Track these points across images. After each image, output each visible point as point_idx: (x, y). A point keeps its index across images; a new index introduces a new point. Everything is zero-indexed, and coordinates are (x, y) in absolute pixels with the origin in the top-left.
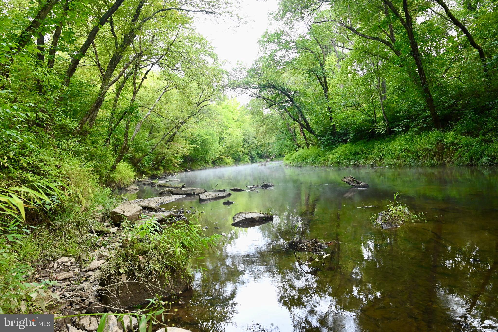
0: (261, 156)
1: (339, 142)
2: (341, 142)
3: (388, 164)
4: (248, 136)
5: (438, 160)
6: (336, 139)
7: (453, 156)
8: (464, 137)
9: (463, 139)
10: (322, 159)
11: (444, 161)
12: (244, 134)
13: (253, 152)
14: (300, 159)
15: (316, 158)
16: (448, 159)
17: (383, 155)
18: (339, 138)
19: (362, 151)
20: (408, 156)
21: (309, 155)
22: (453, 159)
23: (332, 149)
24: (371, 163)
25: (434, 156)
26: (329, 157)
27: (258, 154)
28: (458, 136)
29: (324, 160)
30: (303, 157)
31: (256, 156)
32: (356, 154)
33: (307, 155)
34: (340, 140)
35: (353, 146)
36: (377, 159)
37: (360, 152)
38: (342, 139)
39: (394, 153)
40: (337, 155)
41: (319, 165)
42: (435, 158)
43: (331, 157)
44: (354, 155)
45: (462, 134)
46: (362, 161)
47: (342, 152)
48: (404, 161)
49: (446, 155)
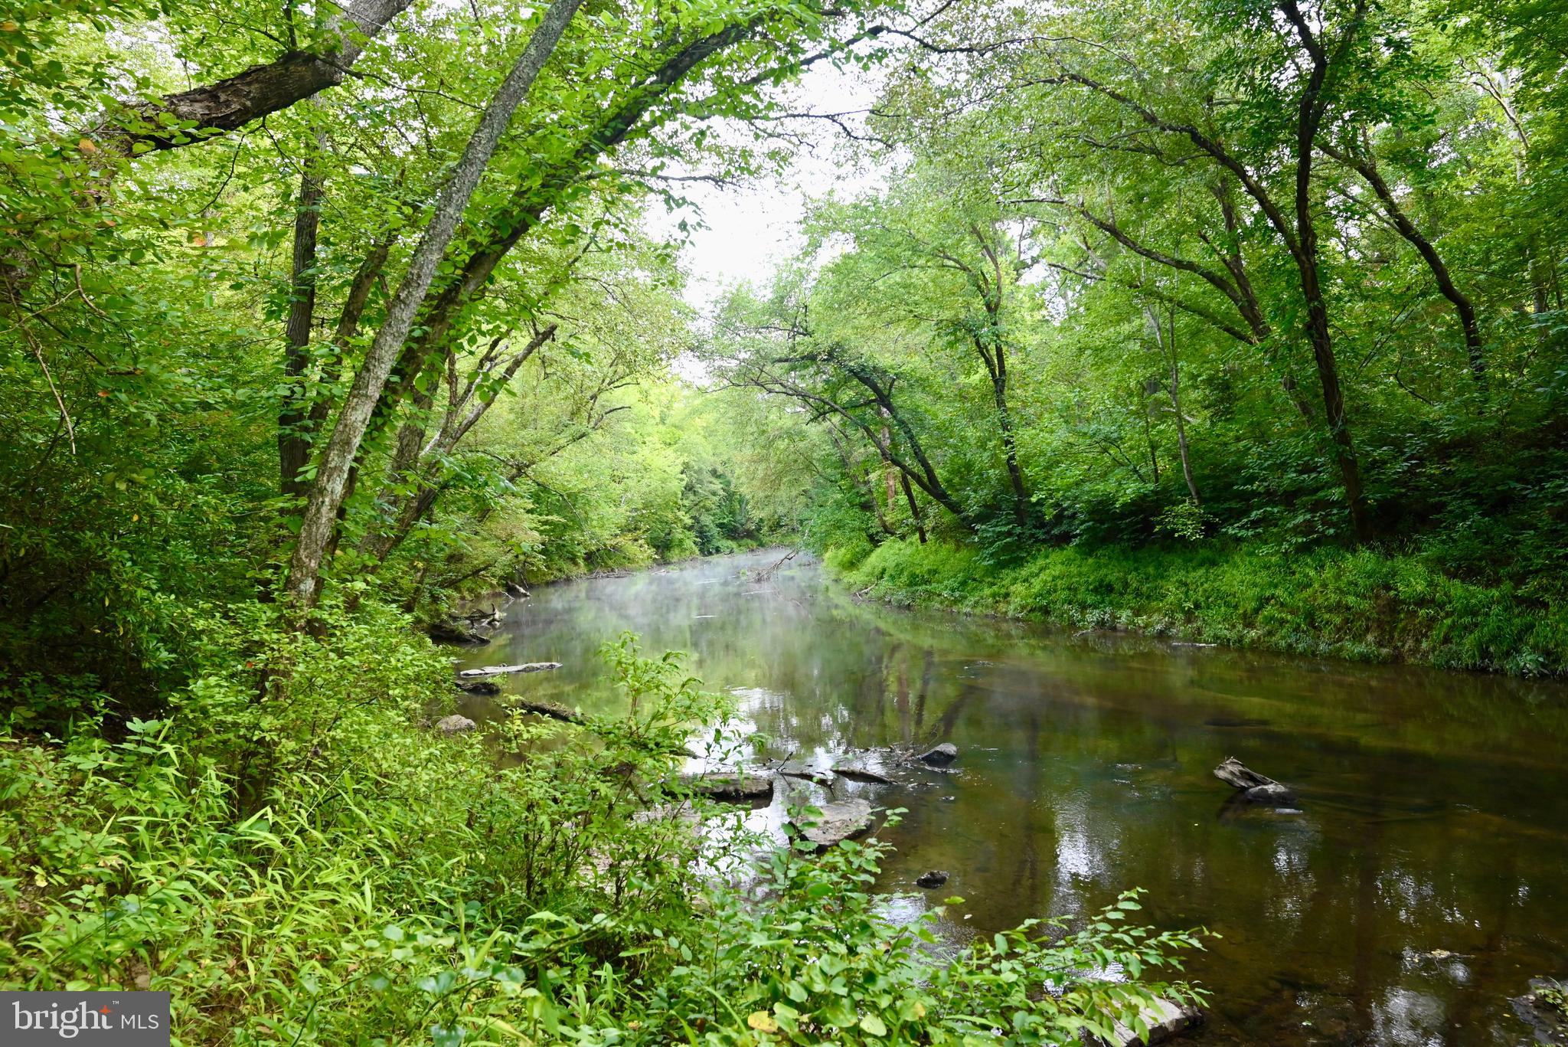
0: (732, 532)
1: (1037, 540)
2: (1044, 541)
3: (1216, 638)
4: (699, 471)
5: (1380, 644)
6: (1028, 533)
7: (1425, 635)
8: (1457, 582)
9: (1457, 589)
10: (987, 591)
11: (1396, 648)
12: (686, 468)
13: (707, 520)
14: (904, 578)
15: (964, 583)
16: (1410, 643)
17: (1197, 606)
18: (1035, 527)
19: (1126, 585)
20: (1282, 622)
21: (935, 572)
22: (1424, 645)
23: (1017, 562)
24: (1159, 627)
25: (1368, 630)
26: (1012, 588)
27: (721, 526)
28: (1441, 579)
29: (994, 595)
30: (913, 576)
31: (715, 530)
32: (1104, 589)
33: (929, 572)
34: (1042, 537)
35: (1090, 561)
36: (1179, 616)
37: (1118, 586)
38: (1048, 533)
39: (1236, 607)
40: (1037, 585)
41: (978, 611)
42: (1370, 638)
43: (1019, 588)
44: (1096, 590)
45: (1452, 575)
46: (1124, 615)
47: (1054, 578)
48: (1270, 633)
49: (1404, 629)
